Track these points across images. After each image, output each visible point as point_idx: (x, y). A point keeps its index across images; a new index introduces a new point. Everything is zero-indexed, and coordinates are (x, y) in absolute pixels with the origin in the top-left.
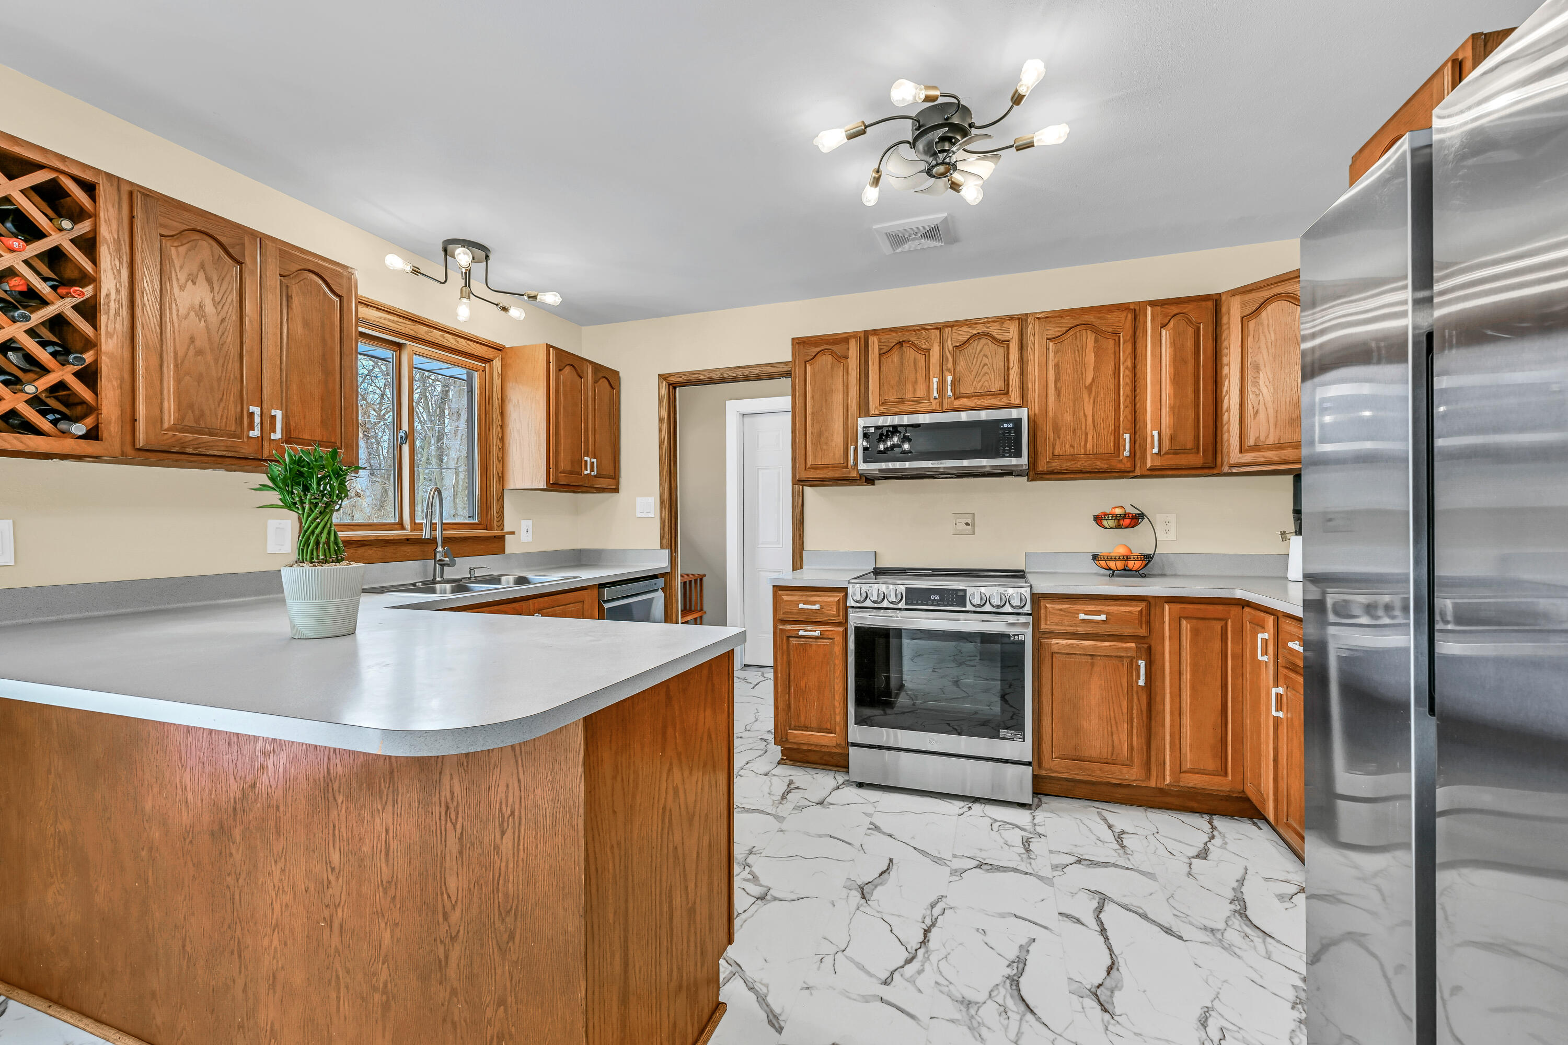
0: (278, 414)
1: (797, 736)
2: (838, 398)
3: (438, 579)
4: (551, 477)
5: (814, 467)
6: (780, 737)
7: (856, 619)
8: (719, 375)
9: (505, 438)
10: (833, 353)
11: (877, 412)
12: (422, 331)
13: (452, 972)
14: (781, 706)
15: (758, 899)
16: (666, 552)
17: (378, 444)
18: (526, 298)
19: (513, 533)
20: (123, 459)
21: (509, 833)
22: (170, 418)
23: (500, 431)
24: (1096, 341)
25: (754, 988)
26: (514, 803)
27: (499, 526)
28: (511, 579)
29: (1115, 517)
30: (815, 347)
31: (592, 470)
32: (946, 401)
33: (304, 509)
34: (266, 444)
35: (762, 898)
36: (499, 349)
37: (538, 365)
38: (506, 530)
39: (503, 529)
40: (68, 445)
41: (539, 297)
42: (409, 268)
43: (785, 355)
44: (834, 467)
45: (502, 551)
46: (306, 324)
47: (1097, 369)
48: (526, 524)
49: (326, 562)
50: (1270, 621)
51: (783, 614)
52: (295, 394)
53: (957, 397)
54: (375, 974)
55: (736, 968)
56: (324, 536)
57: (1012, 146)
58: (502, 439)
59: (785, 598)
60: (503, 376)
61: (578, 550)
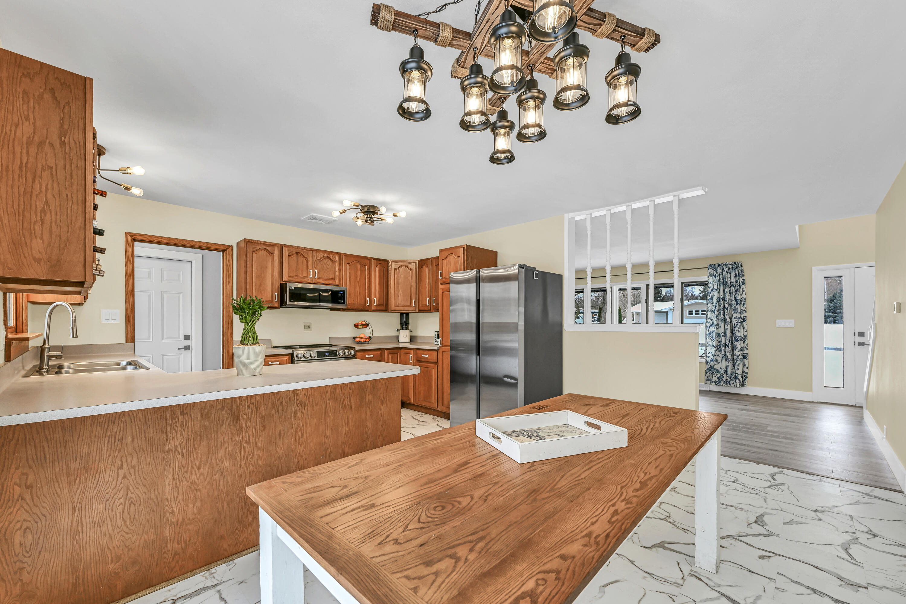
2: (269, 271)
10: (267, 250)
11: (287, 280)
21: (384, 405)
24: (360, 267)
29: (363, 325)
30: (258, 245)
32: (314, 279)
44: (267, 301)
47: (360, 276)
50: (412, 352)
53: (319, 278)
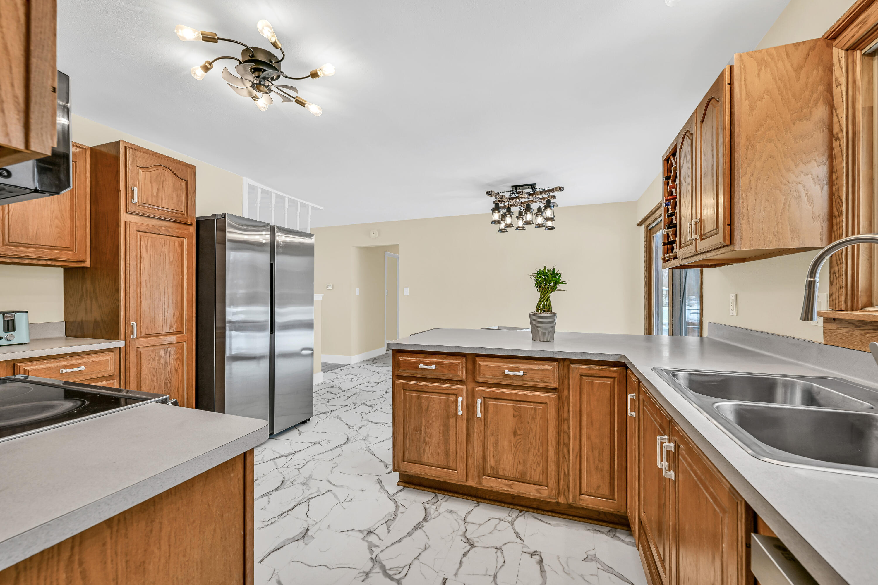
15: (373, 532)
25: (385, 491)
35: (370, 532)
55: (392, 498)
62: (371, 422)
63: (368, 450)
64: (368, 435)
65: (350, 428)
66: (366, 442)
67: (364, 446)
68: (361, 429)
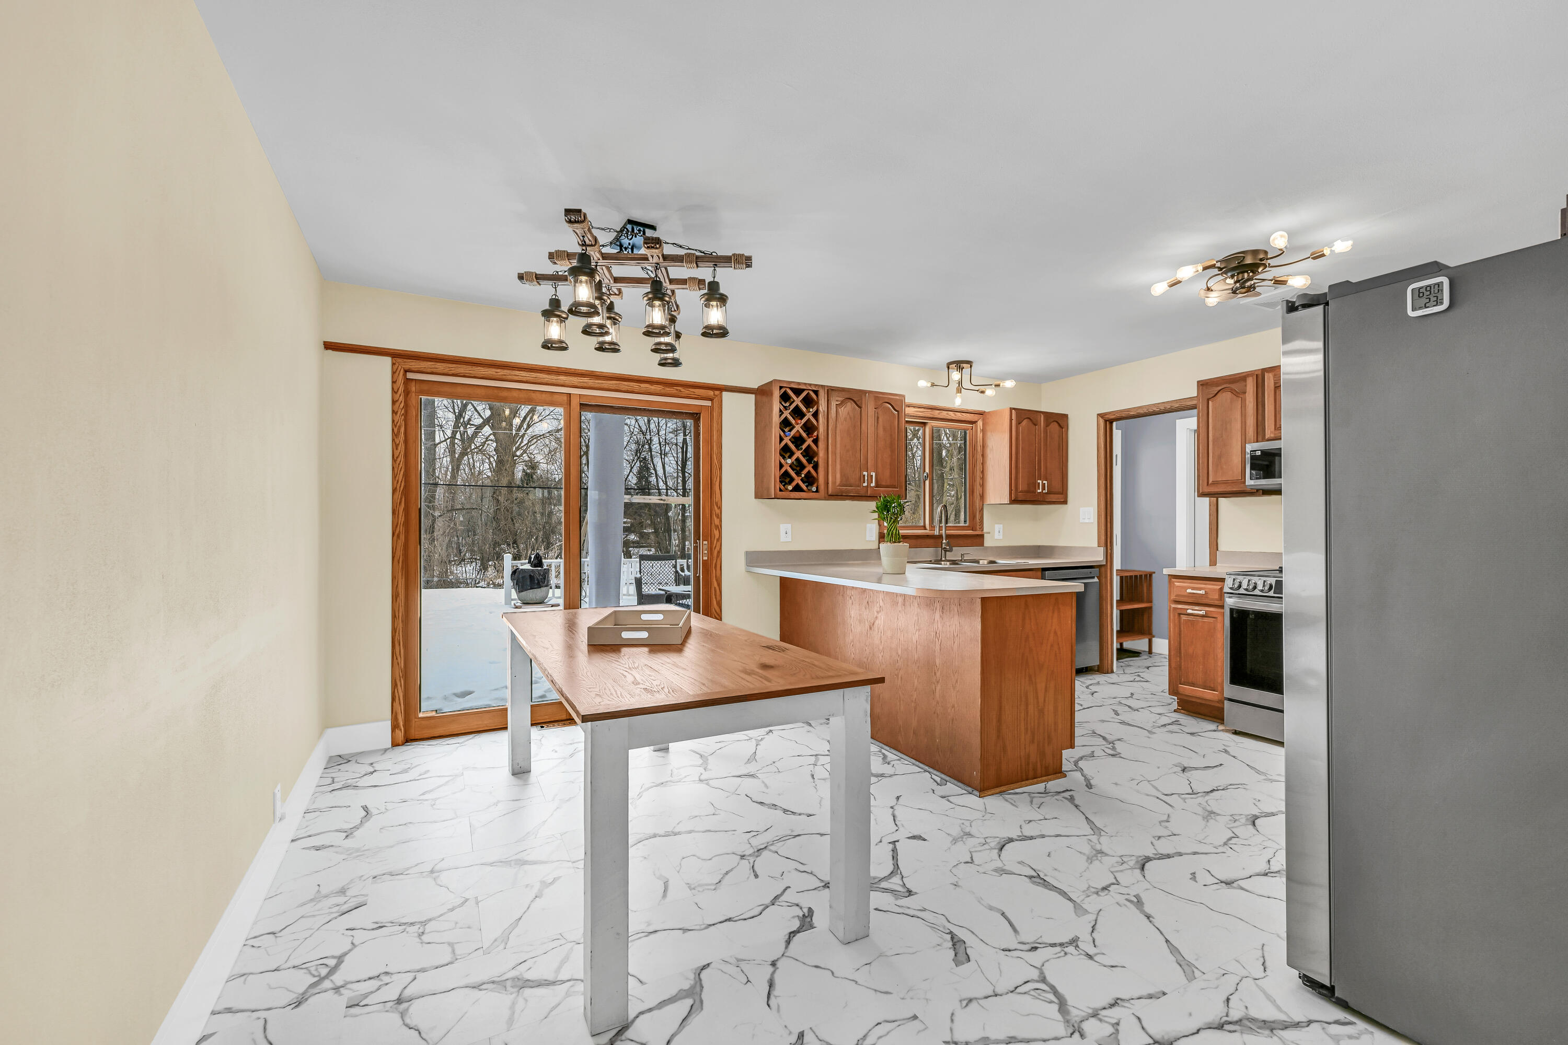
0: (874, 474)
1: (1186, 689)
2: (1237, 426)
3: (943, 559)
4: (1013, 496)
5: (1215, 483)
6: (1173, 691)
7: (1230, 602)
8: (1145, 410)
9: (984, 471)
10: (1232, 391)
11: (1272, 436)
12: (936, 414)
13: (937, 694)
14: (1173, 665)
16: (1102, 549)
17: (914, 456)
18: (993, 386)
19: (989, 533)
20: (825, 499)
22: (838, 481)
23: (981, 466)
26: (958, 631)
27: (980, 528)
28: (986, 562)
30: (1217, 387)
31: (1044, 488)
33: (888, 520)
34: (869, 489)
36: (981, 414)
37: (1004, 423)
38: (985, 530)
39: (982, 530)
40: (811, 495)
41: (1001, 385)
42: (929, 385)
43: (1193, 392)
44: (1234, 482)
45: (982, 544)
46: (884, 429)
48: (998, 527)
49: (895, 542)
51: (1176, 596)
52: (880, 465)
54: (912, 695)
55: (1079, 769)
56: (894, 531)
57: (1309, 257)
58: (983, 472)
59: (1177, 584)
60: (983, 431)
61: (1037, 546)
62: (1070, 899)
63: (1097, 830)
64: (1090, 860)
65: (1139, 903)
66: (1098, 847)
67: (1103, 839)
68: (1104, 885)
